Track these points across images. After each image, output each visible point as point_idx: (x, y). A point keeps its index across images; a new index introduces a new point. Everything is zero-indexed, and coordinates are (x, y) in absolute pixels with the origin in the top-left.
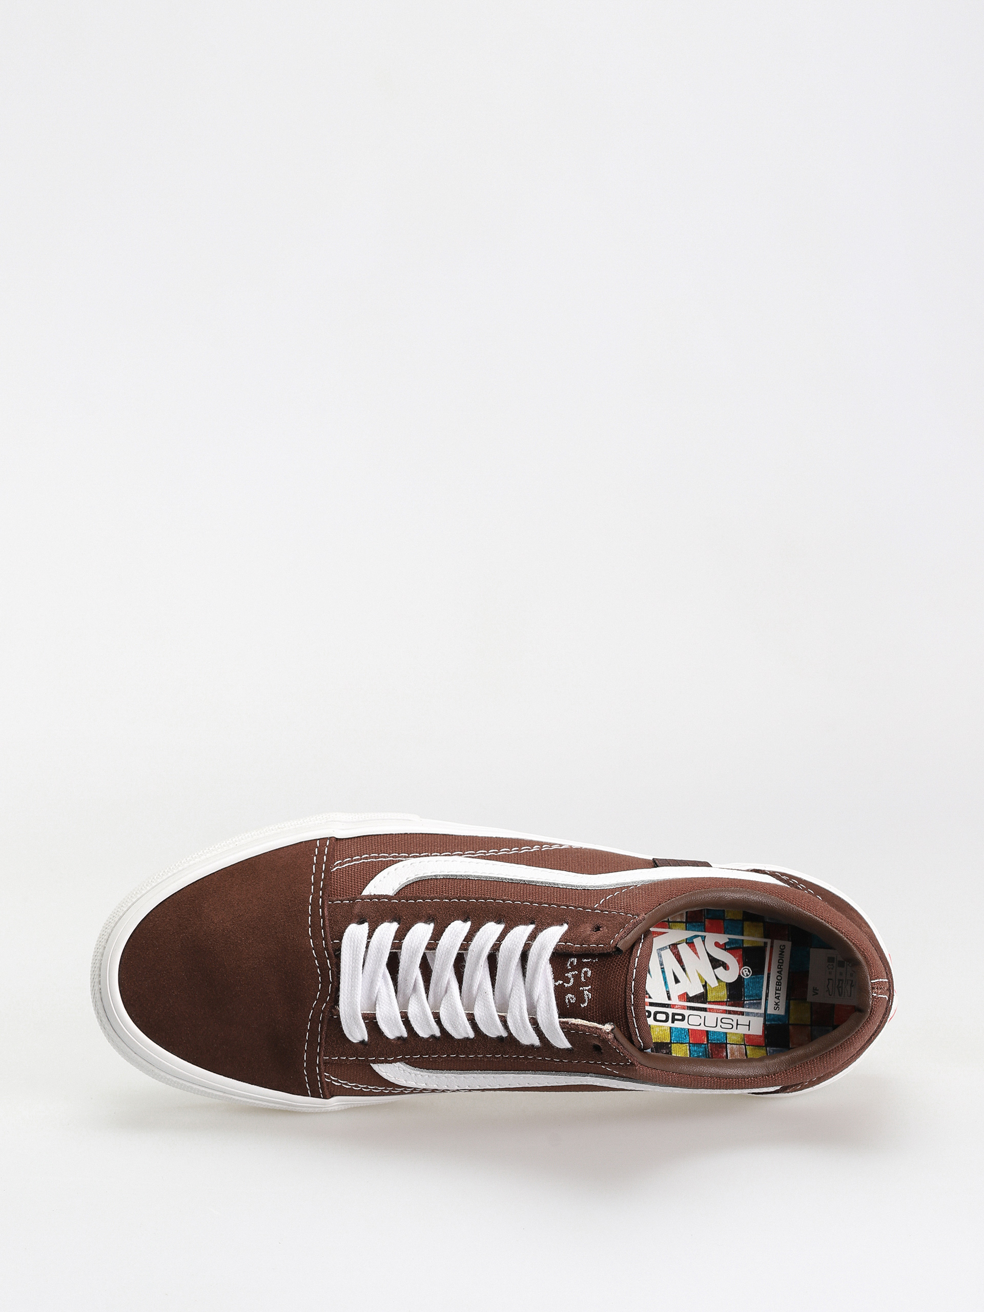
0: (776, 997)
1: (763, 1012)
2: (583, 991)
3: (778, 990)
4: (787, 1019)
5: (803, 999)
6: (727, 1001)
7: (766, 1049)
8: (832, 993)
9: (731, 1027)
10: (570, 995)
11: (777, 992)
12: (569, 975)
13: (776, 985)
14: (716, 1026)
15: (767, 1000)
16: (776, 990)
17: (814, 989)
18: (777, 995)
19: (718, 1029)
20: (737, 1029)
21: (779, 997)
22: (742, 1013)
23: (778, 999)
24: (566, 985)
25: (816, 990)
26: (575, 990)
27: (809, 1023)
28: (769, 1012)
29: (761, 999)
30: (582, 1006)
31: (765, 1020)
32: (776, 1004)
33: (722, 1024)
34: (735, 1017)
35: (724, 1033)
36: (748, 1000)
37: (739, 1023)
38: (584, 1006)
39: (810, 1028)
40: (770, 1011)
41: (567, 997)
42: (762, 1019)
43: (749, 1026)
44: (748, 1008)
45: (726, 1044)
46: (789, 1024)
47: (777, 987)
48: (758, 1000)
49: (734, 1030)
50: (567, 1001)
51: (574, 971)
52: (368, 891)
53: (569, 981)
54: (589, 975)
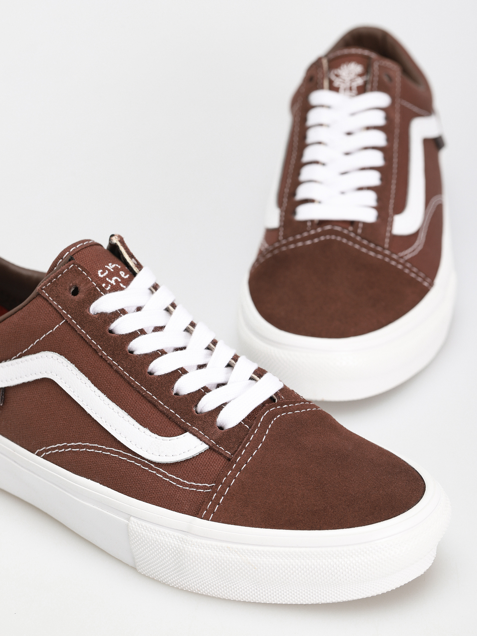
26: (116, 274)
38: (119, 264)
51: (108, 281)
52: (203, 447)
53: (116, 281)
54: (101, 271)
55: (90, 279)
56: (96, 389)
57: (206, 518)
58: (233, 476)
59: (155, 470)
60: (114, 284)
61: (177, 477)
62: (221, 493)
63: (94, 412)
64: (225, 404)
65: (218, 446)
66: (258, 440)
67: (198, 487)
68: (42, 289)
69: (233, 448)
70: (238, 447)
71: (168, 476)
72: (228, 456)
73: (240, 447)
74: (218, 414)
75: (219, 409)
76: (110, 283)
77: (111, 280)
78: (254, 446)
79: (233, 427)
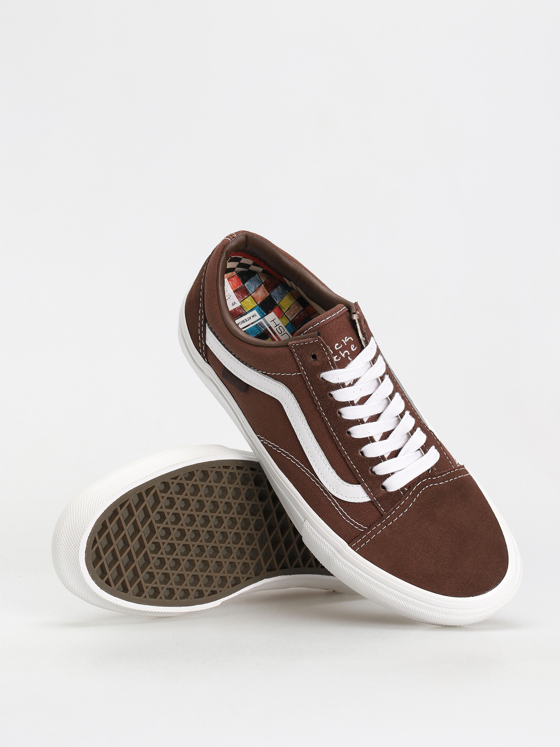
0: (250, 319)
1: (262, 319)
2: (346, 343)
3: (246, 320)
4: (256, 307)
5: (241, 307)
6: (270, 337)
7: (279, 303)
8: (229, 295)
9: (281, 327)
10: (352, 349)
11: (247, 320)
12: (343, 355)
13: (245, 322)
14: (286, 333)
15: (254, 322)
16: (247, 321)
17: (233, 305)
18: (249, 319)
19: (286, 331)
20: (279, 324)
21: (249, 318)
22: (270, 327)
23: (250, 317)
24: (349, 354)
25: (233, 304)
26: (348, 347)
27: (250, 296)
28: (260, 317)
29: (257, 324)
30: (352, 340)
31: (265, 316)
32: (253, 316)
33: (283, 332)
34: (275, 329)
35: (286, 328)
36: (262, 330)
37: (276, 325)
38: (352, 338)
39: (252, 295)
40: (258, 317)
41: (354, 350)
42: (265, 317)
43: (273, 320)
44: (265, 327)
45: (290, 322)
46: (258, 305)
47: (245, 321)
48: (258, 325)
49: (281, 324)
50: (355, 349)
51: (340, 354)
52: (367, 499)
53: (346, 354)
54: (337, 344)
55: (327, 354)
56: (308, 428)
57: (354, 548)
58: (380, 528)
59: (332, 499)
60: (344, 356)
61: (344, 511)
62: (369, 537)
63: (303, 442)
64: (392, 474)
65: (377, 502)
66: (406, 506)
67: (356, 525)
68: (292, 345)
69: (387, 507)
70: (390, 509)
71: (338, 507)
72: (382, 512)
73: (392, 509)
74: (385, 480)
75: (388, 476)
76: (341, 356)
77: (343, 353)
78: (402, 510)
79: (392, 492)
